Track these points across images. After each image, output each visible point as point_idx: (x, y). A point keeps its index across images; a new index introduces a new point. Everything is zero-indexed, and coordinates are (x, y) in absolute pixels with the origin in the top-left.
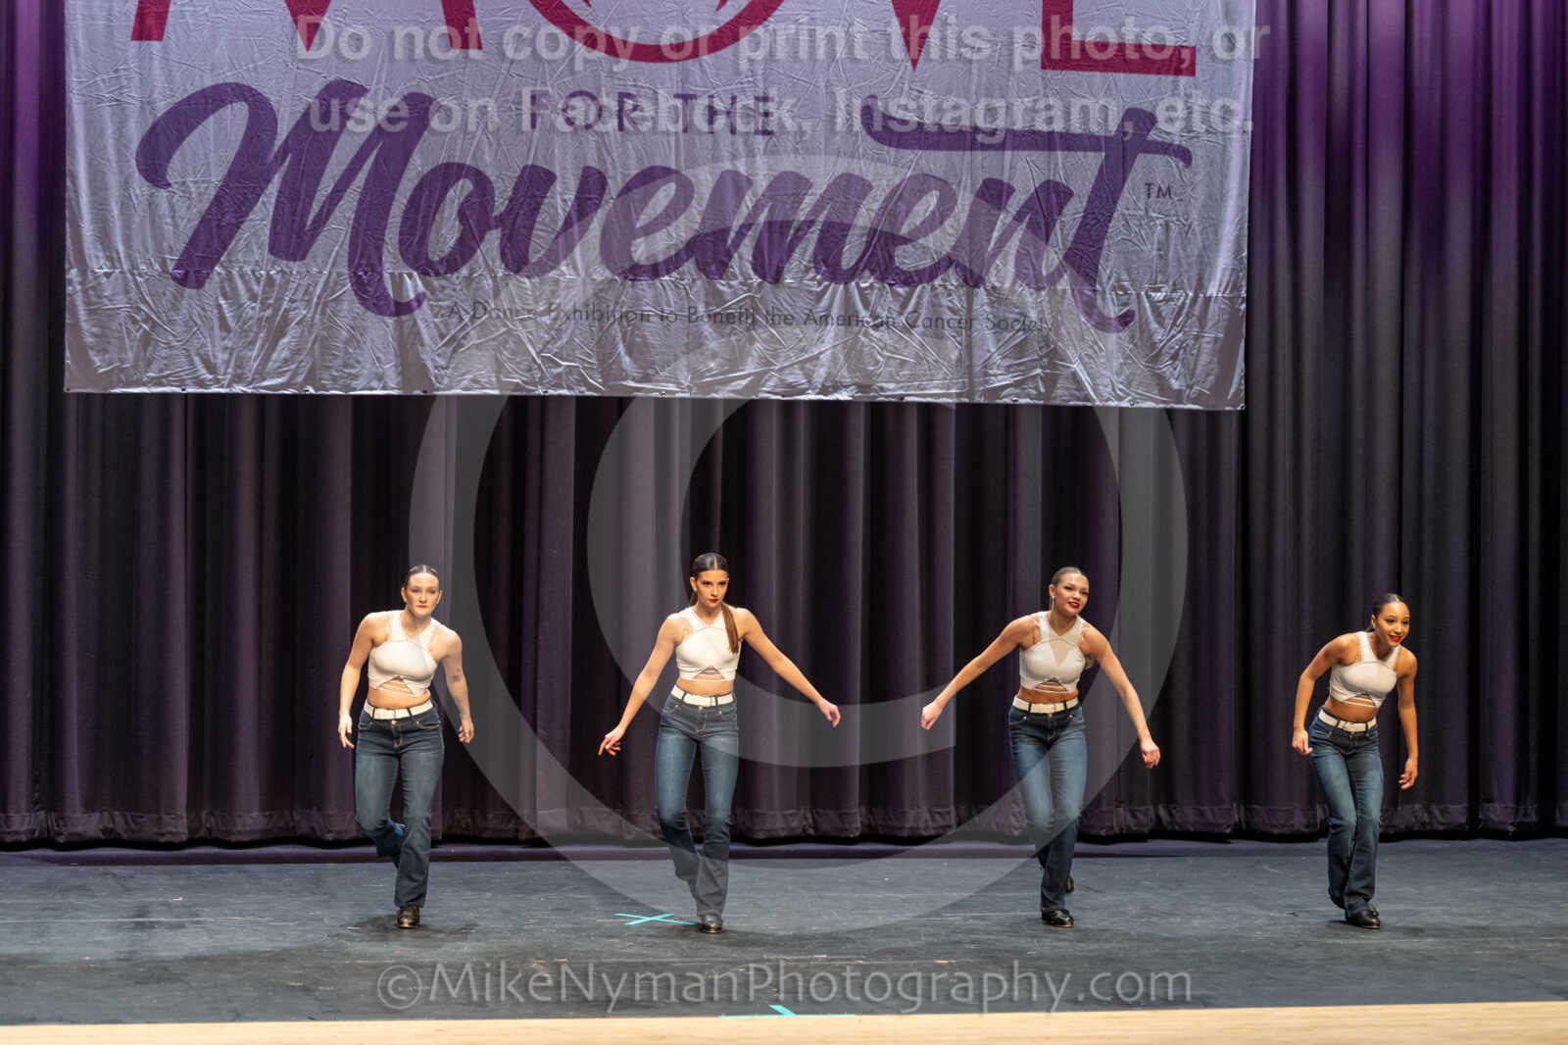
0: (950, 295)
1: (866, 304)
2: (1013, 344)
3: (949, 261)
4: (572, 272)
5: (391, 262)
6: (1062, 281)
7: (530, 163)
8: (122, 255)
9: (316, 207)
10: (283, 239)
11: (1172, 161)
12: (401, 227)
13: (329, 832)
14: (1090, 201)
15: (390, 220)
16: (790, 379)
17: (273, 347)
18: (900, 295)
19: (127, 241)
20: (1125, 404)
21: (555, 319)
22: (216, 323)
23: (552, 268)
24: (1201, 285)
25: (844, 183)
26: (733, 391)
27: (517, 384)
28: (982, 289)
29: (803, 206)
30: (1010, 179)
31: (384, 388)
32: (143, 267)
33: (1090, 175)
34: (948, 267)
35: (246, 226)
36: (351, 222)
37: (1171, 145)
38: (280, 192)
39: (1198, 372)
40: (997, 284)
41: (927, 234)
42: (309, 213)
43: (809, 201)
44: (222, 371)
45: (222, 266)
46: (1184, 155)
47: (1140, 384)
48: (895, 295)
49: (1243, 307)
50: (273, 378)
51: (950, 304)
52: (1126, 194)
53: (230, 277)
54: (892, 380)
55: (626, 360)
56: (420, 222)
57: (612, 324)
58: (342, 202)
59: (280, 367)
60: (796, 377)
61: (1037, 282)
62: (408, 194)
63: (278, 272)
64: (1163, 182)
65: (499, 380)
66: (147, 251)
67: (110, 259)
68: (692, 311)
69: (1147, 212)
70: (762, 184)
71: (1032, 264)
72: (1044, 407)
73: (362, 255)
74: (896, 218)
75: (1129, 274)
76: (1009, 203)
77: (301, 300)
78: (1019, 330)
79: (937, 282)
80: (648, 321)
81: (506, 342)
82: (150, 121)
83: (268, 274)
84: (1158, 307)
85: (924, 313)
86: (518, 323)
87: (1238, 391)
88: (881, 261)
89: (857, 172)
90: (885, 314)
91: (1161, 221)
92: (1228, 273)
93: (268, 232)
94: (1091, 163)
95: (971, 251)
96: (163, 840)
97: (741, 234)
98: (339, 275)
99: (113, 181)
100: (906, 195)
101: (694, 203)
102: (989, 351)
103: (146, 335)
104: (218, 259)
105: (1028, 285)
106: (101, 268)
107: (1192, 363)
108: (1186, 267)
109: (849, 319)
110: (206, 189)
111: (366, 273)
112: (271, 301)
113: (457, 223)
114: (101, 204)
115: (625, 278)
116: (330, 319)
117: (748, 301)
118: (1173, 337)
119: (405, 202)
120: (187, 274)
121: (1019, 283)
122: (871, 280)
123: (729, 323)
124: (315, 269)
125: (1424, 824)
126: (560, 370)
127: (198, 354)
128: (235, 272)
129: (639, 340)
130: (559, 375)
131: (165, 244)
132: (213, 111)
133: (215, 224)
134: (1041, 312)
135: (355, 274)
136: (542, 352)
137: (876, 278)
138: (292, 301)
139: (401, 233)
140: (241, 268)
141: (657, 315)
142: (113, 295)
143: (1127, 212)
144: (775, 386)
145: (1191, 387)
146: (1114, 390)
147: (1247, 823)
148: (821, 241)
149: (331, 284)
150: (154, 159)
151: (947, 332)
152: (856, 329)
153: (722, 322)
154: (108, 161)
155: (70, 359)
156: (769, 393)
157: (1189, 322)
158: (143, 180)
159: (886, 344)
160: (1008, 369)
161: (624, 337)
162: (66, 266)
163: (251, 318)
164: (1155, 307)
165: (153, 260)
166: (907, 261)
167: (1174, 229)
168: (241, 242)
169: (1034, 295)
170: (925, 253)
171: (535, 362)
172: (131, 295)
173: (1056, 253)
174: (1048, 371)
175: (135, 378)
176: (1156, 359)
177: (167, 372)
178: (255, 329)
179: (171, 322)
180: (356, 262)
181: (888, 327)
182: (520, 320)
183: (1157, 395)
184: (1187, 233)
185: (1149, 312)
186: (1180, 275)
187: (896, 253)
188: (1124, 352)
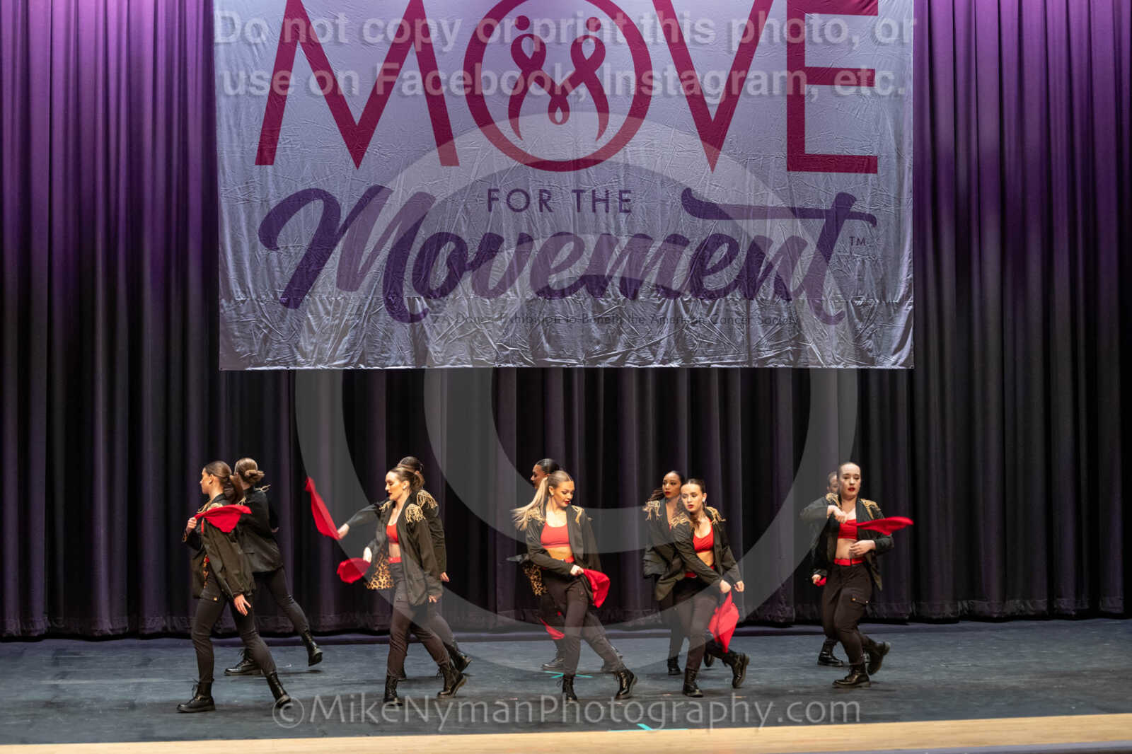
0: (736, 304)
2: (773, 333)
3: (736, 283)
4: (514, 295)
5: (408, 291)
6: (802, 295)
7: (488, 231)
8: (251, 290)
9: (364, 260)
10: (345, 278)
11: (865, 223)
12: (414, 270)
13: (376, 626)
14: (817, 248)
15: (407, 267)
16: (643, 356)
17: (339, 344)
18: (707, 305)
19: (254, 282)
20: (841, 367)
21: (505, 323)
22: (306, 328)
23: (502, 293)
24: (884, 296)
25: (673, 239)
26: (609, 363)
27: (483, 361)
28: (755, 300)
29: (649, 254)
30: (770, 235)
31: (405, 365)
32: (263, 297)
33: (817, 232)
34: (735, 287)
35: (323, 272)
36: (384, 268)
37: (864, 214)
38: (342, 251)
39: (882, 347)
40: (764, 298)
41: (722, 269)
42: (359, 264)
43: (652, 251)
45: (311, 296)
46: (872, 220)
47: (849, 354)
48: (704, 305)
50: (339, 360)
51: (736, 310)
52: (838, 245)
53: (315, 303)
54: (703, 355)
55: (547, 345)
56: (424, 268)
57: (538, 325)
58: (378, 256)
59: (344, 354)
60: (647, 354)
61: (787, 296)
62: (417, 251)
63: (342, 298)
64: (860, 236)
65: (472, 359)
66: (265, 285)
67: (244, 292)
68: (585, 316)
69: (851, 253)
70: (624, 241)
71: (785, 288)
72: (792, 369)
73: (390, 289)
74: (704, 260)
75: (841, 289)
76: (771, 249)
77: (356, 314)
78: (777, 324)
79: (728, 297)
80: (559, 323)
81: (476, 336)
82: (267, 211)
83: (336, 299)
84: (859, 309)
85: (721, 315)
86: (483, 325)
87: (906, 360)
88: (696, 285)
89: (680, 234)
90: (699, 315)
91: (860, 259)
93: (336, 275)
94: (818, 224)
95: (749, 278)
96: (280, 631)
97: (613, 271)
98: (378, 299)
99: (246, 247)
100: (709, 246)
101: (585, 253)
102: (760, 337)
103: (266, 336)
104: (307, 291)
106: (239, 298)
107: (879, 342)
108: (874, 285)
109: (677, 319)
110: (300, 250)
111: (393, 298)
112: (338, 315)
113: (446, 268)
114: (239, 260)
115: (546, 298)
116: (373, 325)
117: (618, 310)
118: (868, 326)
119: (416, 255)
120: (289, 300)
121: (777, 296)
122: (690, 297)
123: (607, 323)
124: (364, 296)
125: (1021, 611)
126: (507, 352)
128: (317, 299)
129: (554, 334)
130: (508, 355)
131: (276, 283)
132: (303, 205)
133: (304, 271)
134: (790, 313)
135: (387, 298)
136: (497, 342)
137: (693, 295)
138: (350, 315)
139: (413, 274)
140: (320, 296)
141: (565, 319)
142: (247, 313)
143: (839, 254)
144: (634, 360)
145: (880, 355)
146: (834, 358)
147: (918, 613)
148: (660, 274)
149: (373, 304)
150: (269, 233)
151: (735, 326)
152: (682, 325)
153: (602, 322)
154: (243, 235)
155: (222, 352)
156: (631, 364)
157: (878, 318)
158: (263, 246)
159: (699, 334)
160: (771, 347)
161: (545, 331)
162: (220, 297)
163: (327, 325)
164: (857, 308)
165: (269, 293)
166: (711, 285)
167: (868, 263)
168: (320, 281)
169: (786, 304)
170: (721, 280)
171: (493, 348)
172: (257, 313)
173: (798, 278)
174: (795, 348)
175: (260, 361)
176: (858, 340)
177: (278, 358)
179: (280, 329)
180: (387, 291)
181: (700, 324)
182: (484, 323)
183: (859, 361)
184: (875, 265)
185: (854, 312)
186: (872, 290)
187: (704, 280)
188: (839, 336)
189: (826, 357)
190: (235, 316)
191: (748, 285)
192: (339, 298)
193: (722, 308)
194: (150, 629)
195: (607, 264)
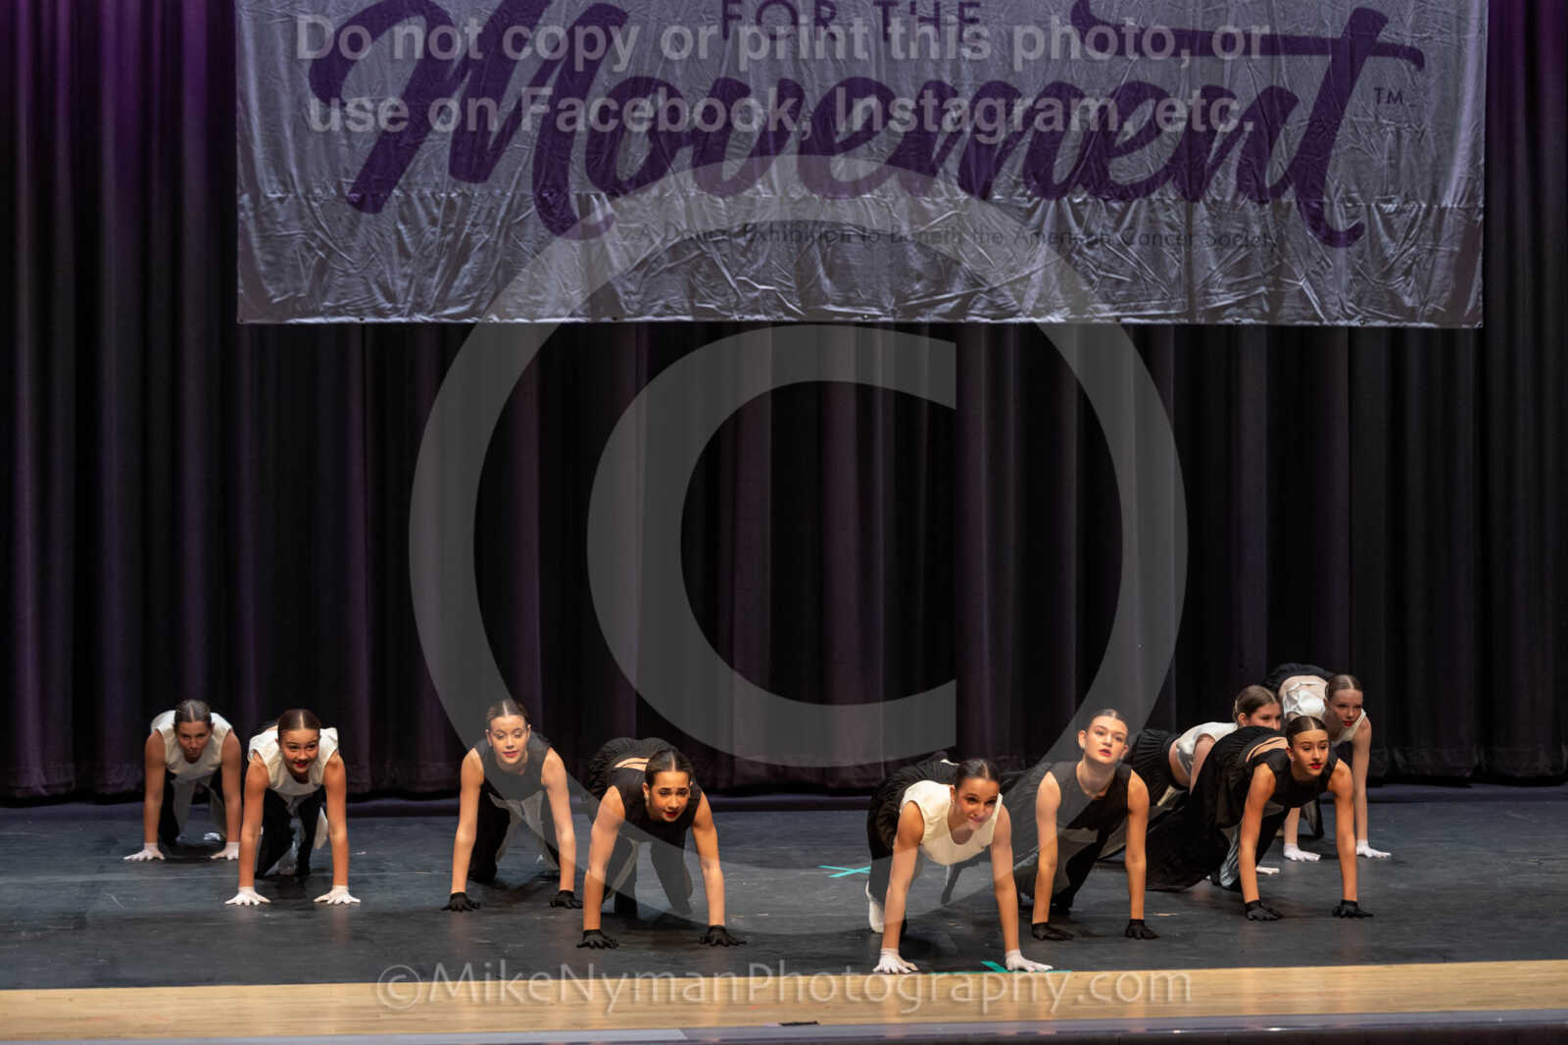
0: (1168, 210)
1: (1079, 222)
2: (1234, 261)
3: (1168, 172)
5: (577, 183)
6: (1286, 193)
7: (722, 76)
8: (296, 178)
9: (498, 126)
10: (464, 160)
11: (1403, 63)
12: (589, 145)
14: (1316, 108)
15: (576, 139)
16: (1000, 301)
17: (454, 274)
18: (1114, 210)
19: (301, 165)
20: (1355, 323)
21: (751, 241)
22: (395, 250)
23: (747, 187)
24: (1435, 195)
25: (1054, 92)
26: (939, 315)
27: (712, 309)
28: (1201, 203)
29: (1011, 117)
30: (1230, 82)
31: (572, 315)
32: (318, 191)
33: (1316, 79)
34: (1163, 183)
35: (423, 147)
36: (535, 141)
37: (1401, 46)
38: (460, 110)
39: (1432, 289)
40: (1218, 198)
41: (1143, 145)
42: (490, 132)
43: (1017, 112)
44: (402, 299)
45: (400, 188)
46: (1416, 57)
47: (1370, 301)
48: (1110, 210)
49: (1481, 218)
50: (456, 306)
51: (1167, 219)
52: (1355, 101)
53: (408, 201)
54: (1107, 300)
55: (827, 282)
56: (607, 141)
58: (526, 120)
59: (460, 296)
60: (1007, 299)
61: (1260, 195)
63: (459, 195)
64: (1394, 86)
65: (692, 305)
66: (321, 173)
67: (283, 183)
69: (1377, 117)
70: (967, 95)
71: (1256, 178)
72: (1268, 327)
73: (547, 175)
74: (1111, 130)
75: (1359, 185)
76: (1231, 110)
77: (484, 224)
78: (1241, 246)
79: (1154, 196)
80: (849, 241)
81: (697, 267)
83: (449, 198)
84: (1390, 220)
85: (1140, 229)
86: (712, 246)
87: (1476, 307)
88: (1095, 175)
89: (1068, 80)
90: (1100, 230)
91: (1393, 129)
92: (1464, 182)
93: (447, 152)
94: (1318, 65)
95: (1190, 162)
97: (946, 149)
98: (523, 196)
99: (285, 101)
100: (1120, 103)
102: (1210, 269)
103: (322, 264)
104: (396, 183)
105: (1250, 197)
106: (274, 193)
107: (1426, 279)
108: (1418, 176)
109: (1061, 240)
110: (383, 108)
111: (551, 194)
112: (452, 225)
113: (647, 140)
114: (273, 125)
115: (825, 196)
116: (515, 244)
118: (1405, 251)
120: (363, 197)
121: (1241, 196)
122: (1085, 195)
124: (498, 192)
126: (756, 294)
127: (377, 282)
128: (414, 195)
129: (838, 261)
130: (756, 299)
131: (341, 168)
132: (390, 26)
133: (392, 144)
134: (1265, 226)
136: (738, 275)
137: (1090, 193)
138: (474, 225)
139: (588, 152)
140: (420, 191)
141: (858, 235)
142: (287, 221)
143: (1354, 119)
144: (984, 309)
145: (1427, 303)
146: (1343, 308)
147: (1487, 766)
148: (1032, 154)
149: (515, 207)
150: (328, 78)
151: (1166, 249)
152: (1069, 247)
154: (280, 79)
155: (241, 289)
156: (977, 316)
157: (1423, 235)
158: (316, 99)
159: (1100, 263)
160: (1230, 288)
161: (823, 258)
162: (238, 191)
163: (431, 243)
164: (1386, 219)
165: (328, 183)
166: (1122, 175)
167: (1406, 136)
168: (421, 164)
169: (1257, 209)
170: (1141, 166)
171: (731, 286)
172: (306, 221)
173: (1280, 164)
174: (1272, 289)
175: (311, 308)
176: (1388, 274)
177: (344, 302)
178: (435, 256)
179: (348, 249)
180: (541, 183)
181: (1103, 245)
182: (716, 242)
183: (1388, 312)
184: (1420, 140)
185: (1380, 225)
186: (1413, 186)
187: (1110, 167)
188: (1354, 268)
189: (1329, 306)
191: (1190, 175)
193: (1143, 214)
194: (114, 785)
195: (935, 136)
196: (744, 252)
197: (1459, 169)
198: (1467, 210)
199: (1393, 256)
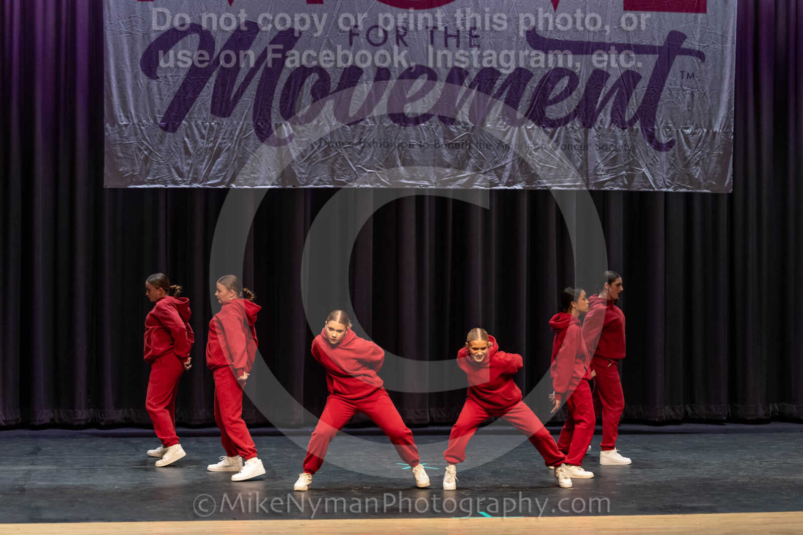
0: (576, 132)
1: (530, 137)
2: (609, 159)
3: (576, 113)
4: (371, 122)
5: (275, 118)
6: (636, 124)
8: (133, 115)
9: (235, 89)
10: (218, 106)
11: (694, 59)
12: (281, 99)
14: (650, 82)
15: (275, 96)
17: (213, 164)
18: (548, 132)
19: (136, 108)
20: (670, 190)
21: (363, 147)
22: (183, 150)
24: (710, 126)
25: (518, 73)
26: (458, 185)
27: (343, 182)
28: (593, 129)
29: (496, 85)
30: (607, 69)
31: (273, 185)
32: (144, 121)
33: (650, 67)
34: (575, 116)
35: (198, 99)
36: (254, 97)
37: (694, 50)
38: (216, 81)
39: (709, 172)
40: (601, 126)
41: (563, 99)
42: (232, 91)
43: (499, 83)
44: (186, 175)
45: (187, 121)
46: (701, 55)
47: (678, 179)
48: (546, 132)
49: (732, 137)
50: (213, 180)
51: (576, 137)
52: (670, 77)
53: (191, 127)
56: (291, 97)
57: (393, 150)
58: (249, 86)
59: (217, 174)
61: (623, 125)
62: (285, 81)
63: (216, 123)
64: (690, 70)
65: (333, 179)
66: (146, 113)
67: (127, 117)
68: (437, 142)
69: (681, 86)
70: (473, 74)
71: (621, 116)
72: (626, 191)
73: (260, 114)
74: (546, 91)
75: (672, 120)
76: (607, 82)
77: (228, 138)
78: (613, 151)
79: (569, 125)
80: (413, 148)
81: (337, 160)
82: (148, 44)
83: (210, 123)
84: (688, 138)
85: (561, 142)
86: (343, 150)
87: (729, 183)
88: (539, 115)
89: (524, 67)
91: (689, 91)
92: (725, 120)
93: (210, 102)
94: (652, 59)
95: (587, 109)
97: (462, 101)
98: (248, 125)
99: (128, 76)
100: (551, 78)
102: (597, 162)
103: (146, 158)
104: (184, 116)
105: (617, 126)
106: (122, 122)
107: (706, 168)
108: (702, 116)
109: (521, 145)
110: (178, 80)
111: (262, 124)
112: (212, 139)
113: (311, 96)
114: (122, 88)
115: (401, 125)
116: (244, 149)
117: (467, 136)
118: (696, 153)
119: (283, 85)
120: (167, 125)
121: (613, 125)
122: (533, 125)
123: (456, 148)
124: (236, 122)
126: (366, 174)
127: (174, 167)
128: (193, 124)
129: (408, 158)
130: (366, 177)
131: (156, 109)
132: (181, 38)
133: (182, 98)
134: (625, 141)
135: (257, 124)
136: (356, 164)
137: (536, 124)
138: (223, 139)
139: (281, 102)
140: (196, 121)
141: (418, 144)
142: (130, 135)
143: (670, 87)
145: (707, 180)
146: (664, 182)
149: (244, 129)
150: (150, 64)
151: (574, 152)
153: (453, 148)
154: (126, 65)
155: (106, 170)
157: (705, 145)
158: (144, 75)
160: (608, 172)
161: (400, 156)
162: (105, 121)
163: (201, 148)
164: (686, 137)
165: (149, 118)
166: (552, 114)
167: (696, 95)
168: (196, 108)
169: (621, 132)
170: (562, 110)
171: (353, 170)
172: (138, 136)
173: (633, 109)
174: (629, 172)
175: (141, 180)
176: (687, 166)
177: (158, 177)
178: (204, 154)
179: (159, 150)
180: (257, 118)
181: (542, 150)
182: (344, 148)
183: (688, 185)
184: (703, 98)
185: (683, 140)
186: (700, 121)
187: (546, 110)
188: (670, 162)
189: (657, 181)
190: (118, 138)
191: (586, 114)
192: (213, 124)
193: (562, 135)
195: (457, 95)
196: (360, 152)
197: (722, 112)
198: (726, 133)
199: (689, 156)
